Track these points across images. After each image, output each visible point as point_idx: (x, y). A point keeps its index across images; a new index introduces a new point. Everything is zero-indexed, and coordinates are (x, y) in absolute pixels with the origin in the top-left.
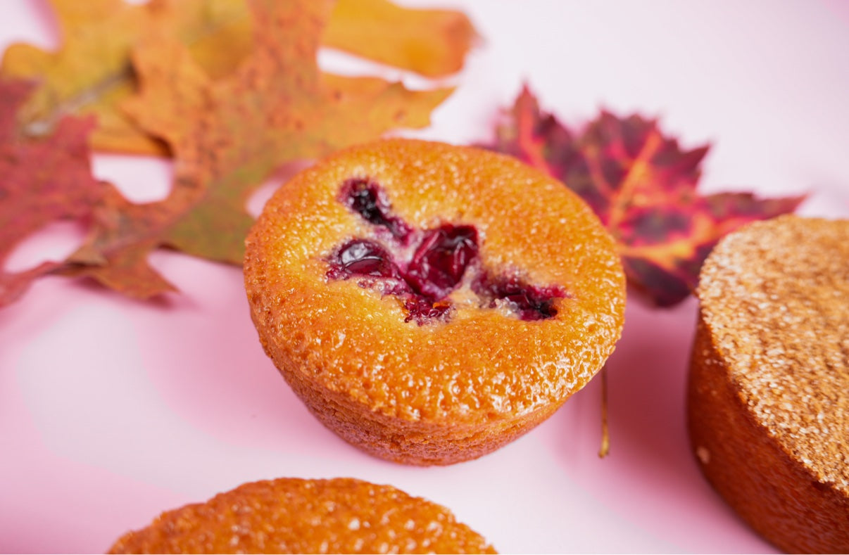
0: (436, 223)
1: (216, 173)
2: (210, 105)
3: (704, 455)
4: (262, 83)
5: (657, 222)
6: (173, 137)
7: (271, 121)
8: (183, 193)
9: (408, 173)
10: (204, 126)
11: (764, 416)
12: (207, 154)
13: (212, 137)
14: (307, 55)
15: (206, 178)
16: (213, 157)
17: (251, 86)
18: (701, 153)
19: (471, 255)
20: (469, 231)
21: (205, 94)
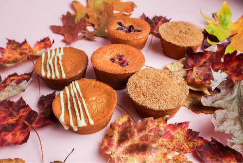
0: (129, 26)
1: (100, 28)
2: (99, 19)
4: (106, 16)
6: (94, 23)
7: (107, 21)
8: (96, 30)
9: (125, 21)
12: (99, 25)
13: (99, 23)
14: (112, 12)
15: (99, 28)
17: (104, 16)
18: (170, 20)
19: (133, 29)
20: (133, 26)
21: (98, 18)
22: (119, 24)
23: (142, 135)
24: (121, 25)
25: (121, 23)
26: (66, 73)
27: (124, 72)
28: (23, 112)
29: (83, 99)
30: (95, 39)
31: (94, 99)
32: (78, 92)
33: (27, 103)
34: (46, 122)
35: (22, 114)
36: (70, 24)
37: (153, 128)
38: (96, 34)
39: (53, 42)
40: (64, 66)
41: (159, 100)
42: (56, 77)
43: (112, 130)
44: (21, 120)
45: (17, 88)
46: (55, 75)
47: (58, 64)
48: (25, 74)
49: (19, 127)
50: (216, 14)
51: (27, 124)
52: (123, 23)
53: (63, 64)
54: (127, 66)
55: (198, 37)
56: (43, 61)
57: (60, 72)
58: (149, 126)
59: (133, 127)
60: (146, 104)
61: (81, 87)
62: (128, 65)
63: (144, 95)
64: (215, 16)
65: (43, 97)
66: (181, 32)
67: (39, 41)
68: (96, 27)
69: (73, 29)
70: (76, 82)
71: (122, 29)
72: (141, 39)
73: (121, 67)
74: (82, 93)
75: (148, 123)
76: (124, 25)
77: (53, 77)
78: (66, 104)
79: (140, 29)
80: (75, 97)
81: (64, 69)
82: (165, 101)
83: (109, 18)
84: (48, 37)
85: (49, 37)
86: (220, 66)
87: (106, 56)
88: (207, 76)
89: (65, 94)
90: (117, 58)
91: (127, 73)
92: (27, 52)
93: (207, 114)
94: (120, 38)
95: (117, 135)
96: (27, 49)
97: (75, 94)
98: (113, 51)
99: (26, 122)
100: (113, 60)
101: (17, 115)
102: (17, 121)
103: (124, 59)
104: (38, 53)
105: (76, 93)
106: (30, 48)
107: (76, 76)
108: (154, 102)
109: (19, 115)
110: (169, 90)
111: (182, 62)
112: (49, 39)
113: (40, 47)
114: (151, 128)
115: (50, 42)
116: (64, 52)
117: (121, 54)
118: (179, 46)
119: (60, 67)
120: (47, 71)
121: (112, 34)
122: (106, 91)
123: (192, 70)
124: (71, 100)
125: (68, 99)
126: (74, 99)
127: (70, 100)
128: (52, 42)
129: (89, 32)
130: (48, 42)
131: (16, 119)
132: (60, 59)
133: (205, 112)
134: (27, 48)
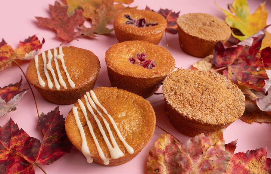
0: (139, 19)
1: (99, 23)
2: (96, 13)
3: (182, 45)
5: (172, 23)
6: (91, 18)
7: (107, 15)
8: (94, 27)
9: (133, 13)
10: (96, 16)
11: (186, 31)
12: (97, 21)
13: (97, 18)
14: (112, 4)
15: (97, 24)
16: (98, 21)
17: (103, 9)
18: (179, 13)
19: (145, 22)
20: (144, 19)
21: (95, 11)
22: (127, 17)
23: (199, 161)
24: (130, 19)
25: (129, 16)
26: (75, 81)
27: (155, 76)
28: (17, 141)
29: (109, 116)
30: (96, 38)
31: (124, 114)
32: (97, 106)
33: (20, 127)
34: (55, 154)
35: (15, 144)
36: (61, 17)
37: (212, 150)
38: (96, 31)
39: (44, 41)
40: (70, 72)
41: (213, 110)
42: (62, 87)
43: (154, 160)
44: (17, 153)
45: (6, 106)
46: (60, 84)
47: (61, 69)
48: (11, 85)
49: (15, 166)
50: (231, 5)
51: (28, 160)
52: (131, 16)
53: (68, 69)
54: (154, 68)
55: (225, 29)
56: (37, 66)
57: (66, 80)
58: (204, 147)
59: (182, 151)
60: (198, 117)
61: (99, 99)
62: (153, 66)
63: (190, 105)
64: (231, 7)
65: (43, 116)
66: (204, 24)
67: (23, 40)
68: (93, 23)
69: (66, 24)
70: (92, 92)
71: (132, 23)
72: (159, 34)
73: (146, 69)
74: (106, 108)
75: (202, 143)
76: (133, 19)
77: (58, 87)
78: (85, 125)
79: (155, 23)
80: (96, 113)
81: (70, 76)
82: (221, 111)
83: (109, 11)
84: (34, 36)
85: (37, 36)
86: (257, 63)
87: (124, 56)
88: (245, 76)
89: (80, 111)
90: (138, 58)
91: (159, 76)
92: (8, 56)
93: (260, 123)
94: (134, 33)
95: (165, 166)
96: (7, 52)
97: (93, 109)
98: (130, 50)
99: (25, 158)
100: (133, 60)
101: (9, 147)
102: (10, 155)
103: (146, 59)
104: (27, 56)
105: (96, 108)
106: (11, 50)
107: (89, 84)
108: (207, 114)
109: (11, 147)
110: (221, 96)
111: (208, 60)
112: (37, 39)
113: (25, 49)
114: (209, 150)
115: (39, 41)
116: (64, 53)
117: (140, 53)
118: (207, 41)
119: (65, 73)
120: (46, 79)
121: (123, 29)
122: (136, 102)
123: (227, 69)
124: (91, 118)
125: (87, 118)
126: (95, 117)
127: (89, 119)
128: (41, 42)
129: (86, 28)
130: (35, 42)
131: (7, 153)
132: (63, 62)
133: (259, 121)
134: (8, 50)
